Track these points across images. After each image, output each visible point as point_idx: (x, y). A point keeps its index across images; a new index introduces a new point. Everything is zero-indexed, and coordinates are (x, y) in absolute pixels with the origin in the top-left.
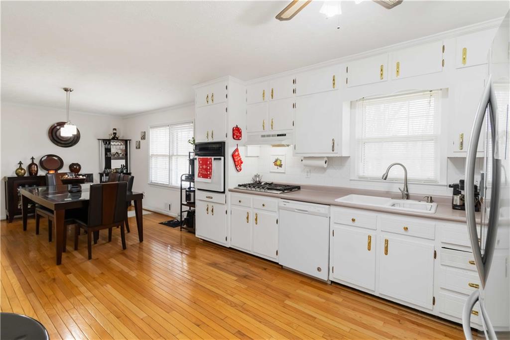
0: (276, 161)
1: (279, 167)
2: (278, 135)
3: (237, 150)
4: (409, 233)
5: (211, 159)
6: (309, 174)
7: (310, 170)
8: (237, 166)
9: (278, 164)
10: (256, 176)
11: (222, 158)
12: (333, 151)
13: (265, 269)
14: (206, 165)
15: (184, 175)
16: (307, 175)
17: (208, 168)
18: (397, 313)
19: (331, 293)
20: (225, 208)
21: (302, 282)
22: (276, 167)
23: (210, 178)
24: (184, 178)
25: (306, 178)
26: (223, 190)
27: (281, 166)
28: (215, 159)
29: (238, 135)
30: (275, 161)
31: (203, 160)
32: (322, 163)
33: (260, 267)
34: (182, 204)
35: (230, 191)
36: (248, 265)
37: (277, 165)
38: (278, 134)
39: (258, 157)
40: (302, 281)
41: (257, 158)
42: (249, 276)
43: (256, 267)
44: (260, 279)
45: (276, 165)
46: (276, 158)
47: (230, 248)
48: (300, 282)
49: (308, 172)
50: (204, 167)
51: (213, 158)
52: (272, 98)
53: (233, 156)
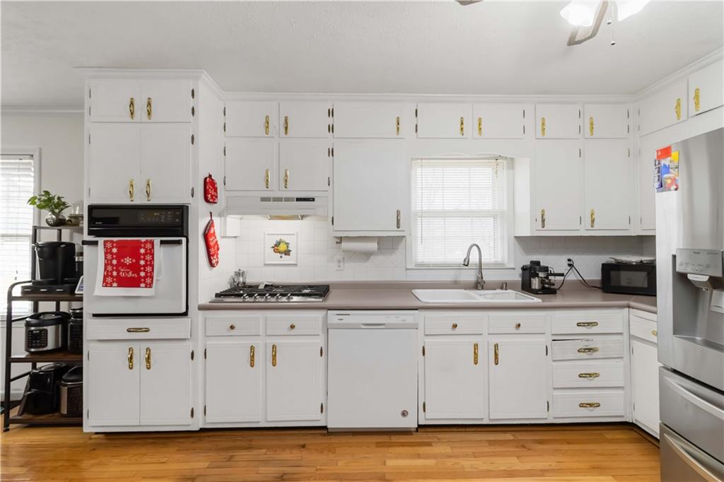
0: (278, 244)
1: (283, 255)
2: (298, 200)
3: (210, 225)
4: (521, 330)
5: (152, 243)
6: (341, 264)
7: (344, 258)
8: (213, 255)
9: (281, 249)
10: (238, 274)
11: (184, 240)
12: (398, 228)
13: (304, 446)
14: (137, 256)
15: (20, 286)
16: (339, 266)
17: (142, 262)
18: (512, 438)
19: (429, 444)
20: (189, 346)
21: (378, 445)
22: (279, 255)
23: (149, 286)
24: (17, 292)
25: (337, 270)
26: (184, 310)
27: (287, 253)
28: (162, 242)
29: (213, 193)
30: (276, 245)
31: (120, 245)
32: (373, 246)
33: (293, 447)
34: (9, 361)
35: (201, 308)
36: (264, 451)
37: (280, 252)
38: (299, 197)
39: (235, 237)
40: (377, 443)
41: (234, 239)
42: (287, 474)
43: (284, 448)
44: (313, 470)
45: (276, 251)
46: (278, 240)
47: (202, 430)
48: (377, 447)
49: (339, 262)
50: (128, 261)
51: (157, 240)
52: (286, 133)
53: (206, 236)
